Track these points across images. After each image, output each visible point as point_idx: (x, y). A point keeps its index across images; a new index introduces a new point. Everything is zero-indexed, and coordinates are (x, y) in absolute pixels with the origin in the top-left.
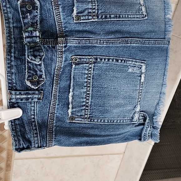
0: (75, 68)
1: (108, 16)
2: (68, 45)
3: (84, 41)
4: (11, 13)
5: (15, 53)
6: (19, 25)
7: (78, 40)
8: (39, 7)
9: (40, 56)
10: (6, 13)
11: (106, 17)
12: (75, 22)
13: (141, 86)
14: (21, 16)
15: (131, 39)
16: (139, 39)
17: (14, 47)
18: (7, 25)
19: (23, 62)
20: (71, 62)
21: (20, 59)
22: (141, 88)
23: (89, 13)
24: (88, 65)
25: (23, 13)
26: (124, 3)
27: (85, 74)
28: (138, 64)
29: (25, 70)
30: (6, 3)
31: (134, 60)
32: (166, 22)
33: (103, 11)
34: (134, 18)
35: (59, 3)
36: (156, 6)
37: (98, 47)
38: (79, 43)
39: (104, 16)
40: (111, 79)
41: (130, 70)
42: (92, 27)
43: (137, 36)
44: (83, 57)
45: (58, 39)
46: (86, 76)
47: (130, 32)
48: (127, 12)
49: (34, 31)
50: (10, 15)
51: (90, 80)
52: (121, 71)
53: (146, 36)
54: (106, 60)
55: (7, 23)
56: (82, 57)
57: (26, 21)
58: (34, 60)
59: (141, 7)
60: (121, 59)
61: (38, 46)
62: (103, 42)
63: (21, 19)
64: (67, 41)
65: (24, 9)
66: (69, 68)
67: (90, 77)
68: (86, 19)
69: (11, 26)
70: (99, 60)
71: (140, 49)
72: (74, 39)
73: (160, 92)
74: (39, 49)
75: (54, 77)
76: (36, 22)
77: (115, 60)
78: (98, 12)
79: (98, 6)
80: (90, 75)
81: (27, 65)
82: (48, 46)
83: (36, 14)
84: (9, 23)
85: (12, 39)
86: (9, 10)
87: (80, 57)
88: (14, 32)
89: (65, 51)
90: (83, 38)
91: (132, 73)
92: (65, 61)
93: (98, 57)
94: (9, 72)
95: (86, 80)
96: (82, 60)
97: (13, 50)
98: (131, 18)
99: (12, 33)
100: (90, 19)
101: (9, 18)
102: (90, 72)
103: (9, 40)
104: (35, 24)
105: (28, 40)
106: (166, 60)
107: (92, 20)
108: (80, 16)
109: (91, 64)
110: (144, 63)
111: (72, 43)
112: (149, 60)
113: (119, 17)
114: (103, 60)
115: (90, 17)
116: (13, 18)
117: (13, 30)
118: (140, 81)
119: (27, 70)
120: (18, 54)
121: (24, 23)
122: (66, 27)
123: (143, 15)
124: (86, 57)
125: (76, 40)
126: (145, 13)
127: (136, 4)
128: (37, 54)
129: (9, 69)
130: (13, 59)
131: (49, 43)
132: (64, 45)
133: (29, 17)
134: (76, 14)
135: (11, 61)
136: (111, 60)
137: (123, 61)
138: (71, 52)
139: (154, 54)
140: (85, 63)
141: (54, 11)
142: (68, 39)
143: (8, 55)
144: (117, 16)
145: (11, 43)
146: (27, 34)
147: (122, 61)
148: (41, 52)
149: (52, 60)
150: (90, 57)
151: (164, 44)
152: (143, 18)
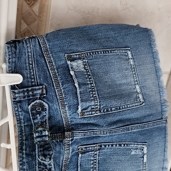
0: (82, 157)
1: (109, 109)
2: (74, 138)
3: (89, 133)
4: (22, 115)
5: (26, 150)
6: (30, 123)
7: (83, 133)
8: (47, 109)
9: (49, 155)
10: (17, 116)
11: (107, 111)
12: (80, 117)
13: (144, 166)
14: (32, 118)
15: (131, 126)
16: (139, 125)
17: (25, 144)
18: (19, 125)
19: (34, 158)
20: (77, 151)
21: (31, 155)
22: (144, 168)
23: (92, 109)
24: (94, 152)
25: (33, 115)
26: (122, 94)
27: (91, 160)
28: (140, 146)
29: (36, 166)
30: (18, 108)
31: (136, 143)
32: (162, 104)
33: (104, 106)
34: (133, 106)
35: (65, 103)
36: (152, 91)
37: (102, 137)
38: (84, 135)
39: (105, 110)
40: (116, 162)
41: (133, 153)
42: (96, 121)
43: (137, 122)
44: (89, 146)
45: (66, 133)
46: (92, 162)
47: (130, 119)
48: (126, 102)
49: (43, 130)
50: (22, 117)
51: (95, 165)
52: (124, 154)
53: (145, 120)
54: (110, 146)
55: (19, 123)
56: (87, 146)
57: (36, 121)
58: (44, 160)
59: (138, 95)
60: (124, 143)
61: (47, 144)
62: (107, 133)
63: (32, 120)
64: (73, 135)
65: (34, 112)
66: (76, 157)
67: (96, 162)
68: (90, 115)
69: (23, 125)
70: (103, 147)
71: (141, 133)
72: (79, 133)
73: (162, 167)
74: (48, 148)
75: (62, 168)
76: (45, 121)
77: (118, 145)
78: (100, 107)
79: (100, 102)
80: (95, 161)
81: (37, 161)
82: (56, 141)
83: (45, 114)
84: (20, 123)
85: (23, 136)
86: (20, 113)
87: (86, 146)
88: (25, 130)
89: (72, 144)
90: (87, 130)
91: (135, 155)
92: (72, 152)
93: (102, 144)
94: (21, 168)
95: (92, 166)
96: (88, 149)
97: (24, 147)
98: (130, 107)
99: (24, 131)
100: (93, 114)
101: (20, 119)
102: (95, 158)
103: (21, 137)
104: (45, 123)
105: (38, 139)
106: (165, 137)
107: (96, 115)
108: (84, 112)
109: (96, 151)
110: (145, 145)
111: (79, 136)
112: (150, 142)
113: (120, 109)
114: (107, 146)
115: (93, 113)
116: (24, 119)
117: (25, 128)
118: (143, 161)
119: (37, 166)
120: (29, 150)
121: (34, 123)
122: (72, 121)
123: (141, 102)
124: (92, 146)
125: (82, 133)
126: (142, 100)
127: (133, 93)
128: (47, 153)
129: (21, 166)
130: (24, 156)
131: (57, 138)
132: (71, 139)
133: (39, 118)
134: (80, 111)
135: (23, 158)
136: (114, 146)
137: (126, 145)
138: (77, 144)
139: (154, 135)
140: (90, 151)
141: (61, 110)
142: (74, 133)
143: (20, 153)
144: (117, 109)
145: (22, 140)
146: (37, 134)
147: (124, 145)
148: (50, 151)
149: (60, 153)
150: (95, 145)
151: (162, 124)
152: (141, 104)
